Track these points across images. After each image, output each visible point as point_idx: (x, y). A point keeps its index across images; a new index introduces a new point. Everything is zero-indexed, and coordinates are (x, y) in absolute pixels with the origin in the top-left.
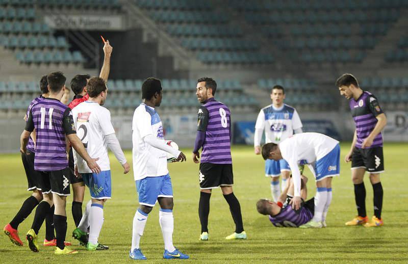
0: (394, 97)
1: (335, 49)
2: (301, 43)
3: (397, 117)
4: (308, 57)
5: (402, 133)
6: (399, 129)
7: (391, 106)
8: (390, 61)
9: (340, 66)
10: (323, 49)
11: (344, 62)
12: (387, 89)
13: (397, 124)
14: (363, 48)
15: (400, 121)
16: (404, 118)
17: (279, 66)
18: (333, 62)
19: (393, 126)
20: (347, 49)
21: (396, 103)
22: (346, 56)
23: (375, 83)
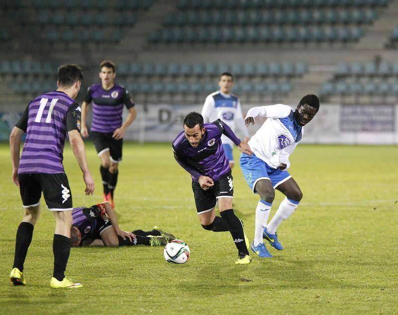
0: (157, 87)
1: (87, 26)
2: (44, 17)
3: (161, 112)
4: (54, 35)
5: (166, 130)
6: (164, 126)
7: (154, 98)
8: (154, 42)
9: (92, 46)
10: (72, 26)
11: (98, 42)
12: (149, 76)
13: (161, 120)
14: (122, 25)
15: (165, 116)
16: (169, 113)
17: (16, 45)
18: (84, 42)
19: (156, 123)
20: (101, 26)
21: (160, 93)
22: (99, 34)
23: (134, 69)
